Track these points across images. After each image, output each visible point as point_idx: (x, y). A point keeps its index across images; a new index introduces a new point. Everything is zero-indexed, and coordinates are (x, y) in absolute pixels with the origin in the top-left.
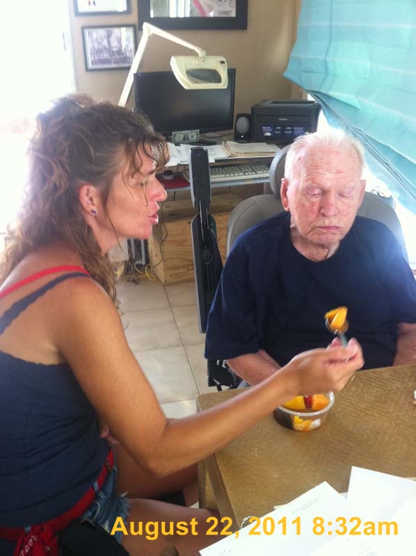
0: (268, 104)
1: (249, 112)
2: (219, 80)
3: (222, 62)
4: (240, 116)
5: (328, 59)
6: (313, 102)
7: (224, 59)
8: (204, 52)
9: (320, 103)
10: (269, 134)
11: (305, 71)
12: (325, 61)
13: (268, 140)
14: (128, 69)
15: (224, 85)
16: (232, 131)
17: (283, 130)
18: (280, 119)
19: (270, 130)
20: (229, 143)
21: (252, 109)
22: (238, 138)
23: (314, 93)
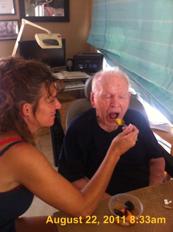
0: (81, 55)
1: (72, 58)
2: (57, 44)
3: (59, 36)
4: (68, 60)
5: (106, 35)
6: (100, 54)
7: (59, 35)
8: (51, 32)
9: (103, 54)
10: (82, 68)
11: (96, 40)
12: (105, 36)
13: (81, 70)
14: (16, 39)
15: (60, 46)
16: (65, 66)
17: (88, 66)
18: (87, 61)
19: (82, 66)
20: (65, 72)
21: (74, 57)
22: (68, 70)
23: (100, 50)
